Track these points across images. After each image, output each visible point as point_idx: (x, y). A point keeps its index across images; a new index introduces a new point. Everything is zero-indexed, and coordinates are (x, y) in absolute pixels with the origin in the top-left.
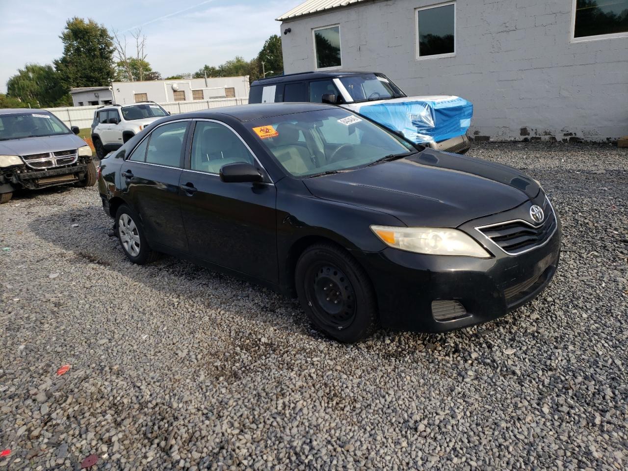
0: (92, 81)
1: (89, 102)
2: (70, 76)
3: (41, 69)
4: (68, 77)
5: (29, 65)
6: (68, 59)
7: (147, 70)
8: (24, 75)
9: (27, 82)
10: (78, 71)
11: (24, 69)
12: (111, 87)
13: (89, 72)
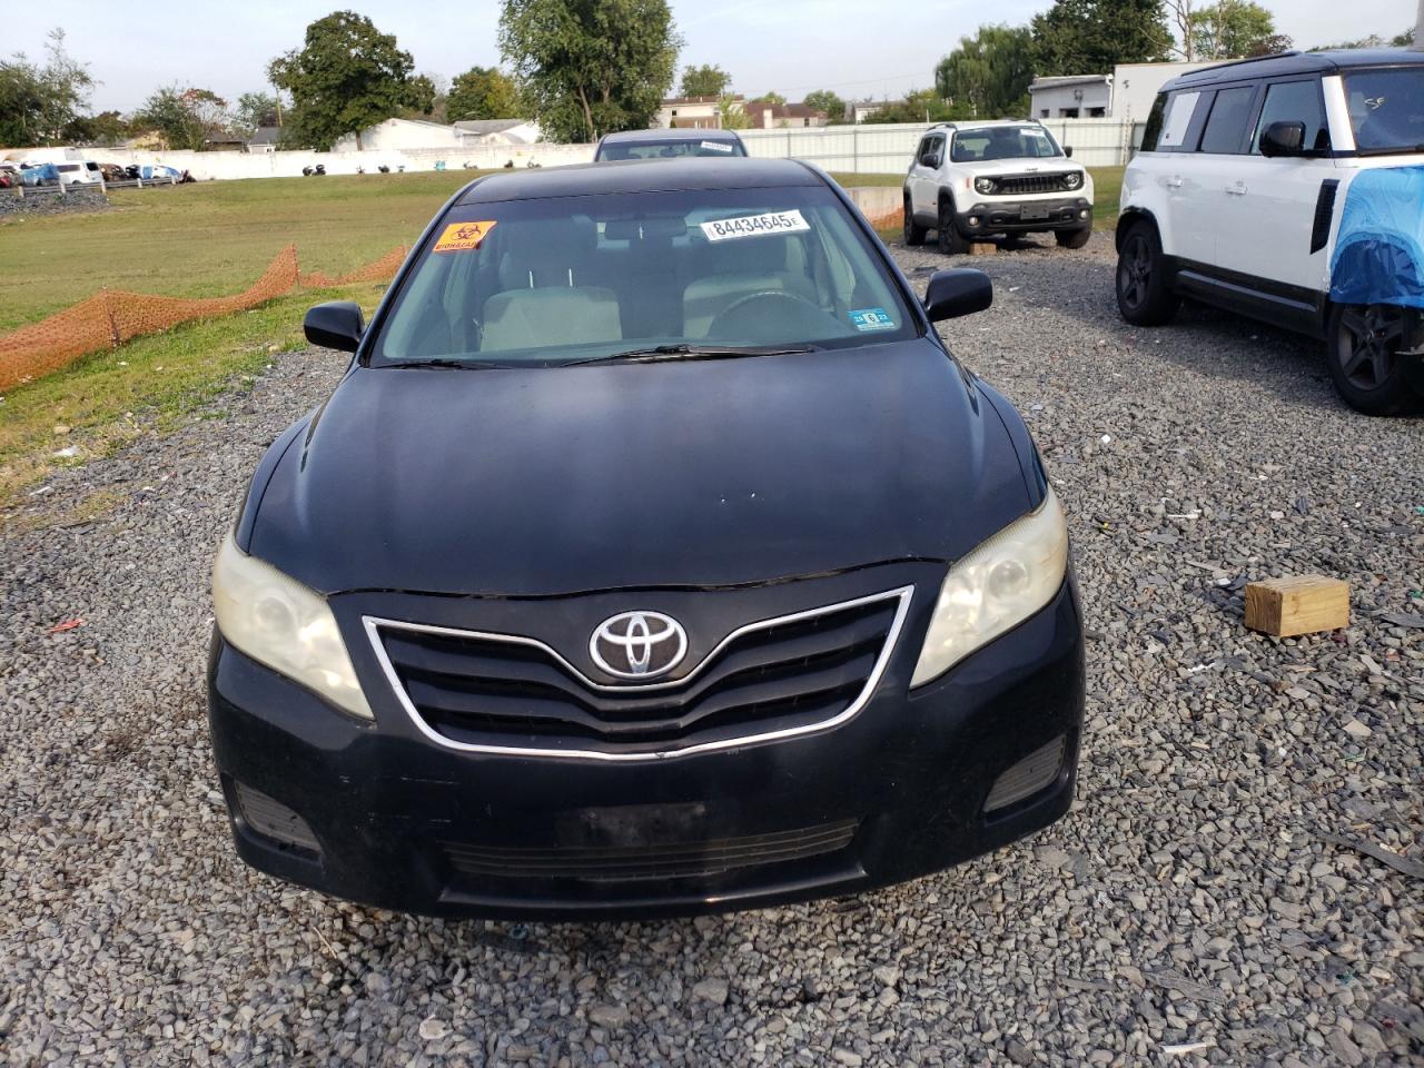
0: (1100, 61)
1: (1062, 110)
2: (1057, 49)
3: (1008, 35)
4: (1052, 53)
5: (987, 27)
6: (1062, 11)
7: (1261, 31)
8: (970, 50)
9: (972, 63)
10: (1077, 38)
11: (974, 39)
12: (1110, 76)
13: (1099, 39)
